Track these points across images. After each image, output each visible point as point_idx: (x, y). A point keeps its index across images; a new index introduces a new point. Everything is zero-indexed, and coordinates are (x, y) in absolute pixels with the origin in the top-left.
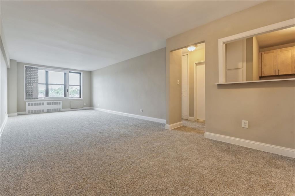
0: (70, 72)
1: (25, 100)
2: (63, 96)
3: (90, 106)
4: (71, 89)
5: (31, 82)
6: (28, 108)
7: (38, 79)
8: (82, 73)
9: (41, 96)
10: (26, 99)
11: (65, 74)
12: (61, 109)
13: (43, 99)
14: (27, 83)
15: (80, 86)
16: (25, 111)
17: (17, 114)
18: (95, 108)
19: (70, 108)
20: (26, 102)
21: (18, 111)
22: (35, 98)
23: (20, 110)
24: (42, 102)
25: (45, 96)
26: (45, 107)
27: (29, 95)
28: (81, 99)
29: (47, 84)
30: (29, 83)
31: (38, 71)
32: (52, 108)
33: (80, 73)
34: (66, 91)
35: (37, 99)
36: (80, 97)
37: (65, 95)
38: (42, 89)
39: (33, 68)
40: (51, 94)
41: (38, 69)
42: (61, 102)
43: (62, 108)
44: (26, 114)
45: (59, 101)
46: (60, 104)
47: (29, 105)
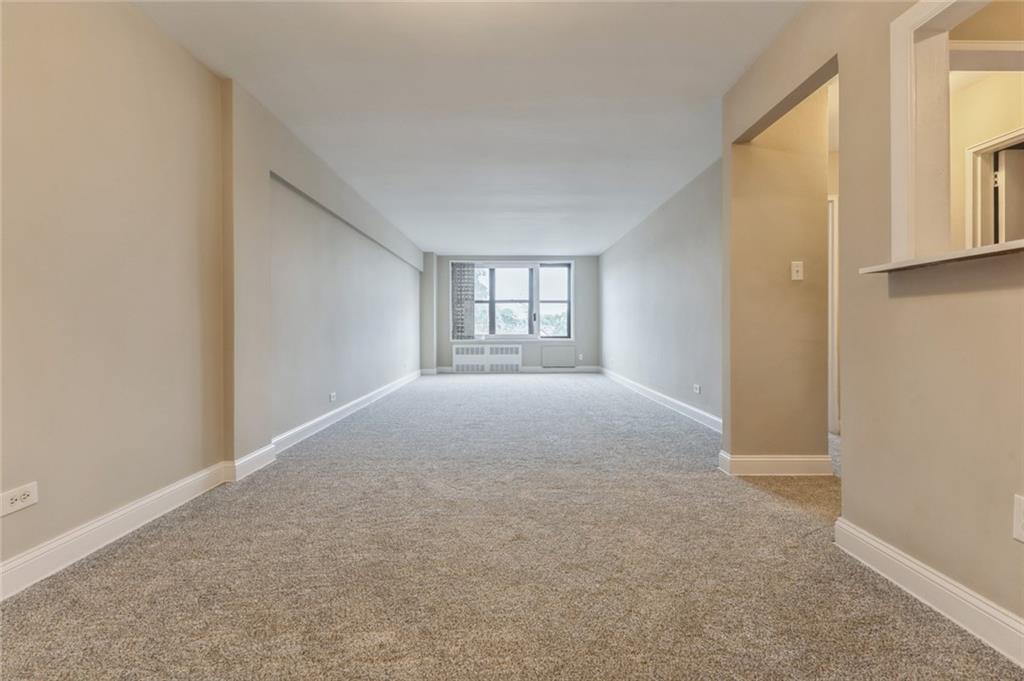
0: (541, 265)
1: (451, 340)
2: (525, 330)
3: (595, 363)
4: (544, 311)
5: (462, 297)
6: (459, 360)
7: (473, 291)
8: (572, 262)
9: (481, 329)
10: (453, 338)
11: (531, 270)
12: (521, 368)
13: (483, 338)
14: (455, 300)
15: (569, 303)
16: (451, 365)
17: (435, 370)
18: (606, 370)
19: (541, 364)
20: (452, 344)
21: (439, 363)
22: (469, 337)
23: (443, 364)
24: (480, 346)
25: (488, 333)
26: (487, 359)
27: (460, 330)
28: (572, 342)
29: (492, 303)
30: (458, 302)
31: (473, 271)
32: (499, 363)
33: (569, 265)
34: (533, 317)
35: (473, 337)
36: (569, 336)
37: (531, 331)
38: (481, 311)
39: (463, 265)
40: (502, 329)
41: (473, 265)
42: (520, 347)
43: (524, 364)
44: (452, 373)
45: (517, 346)
46: (517, 353)
47: (457, 353)
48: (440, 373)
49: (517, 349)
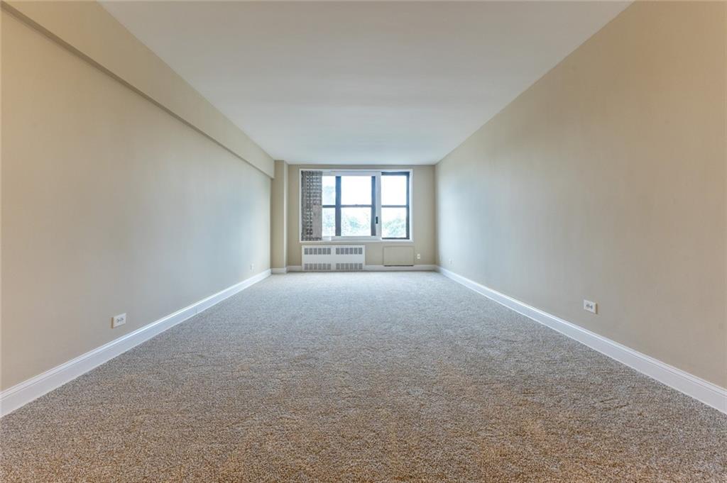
0: (383, 174)
1: (301, 241)
2: (368, 233)
3: (433, 264)
4: (386, 215)
5: (311, 201)
6: (307, 259)
7: (321, 197)
8: (411, 171)
9: (328, 232)
10: (302, 240)
11: (374, 178)
12: (364, 267)
13: (330, 239)
14: (305, 205)
15: (408, 207)
16: (301, 264)
17: (285, 269)
18: (442, 269)
19: (383, 264)
20: (301, 244)
21: (289, 263)
22: (317, 239)
23: (294, 266)
24: (327, 247)
25: (334, 235)
26: (333, 259)
27: (310, 232)
28: (409, 243)
29: (338, 207)
30: (307, 206)
31: (321, 179)
32: (344, 262)
33: (407, 174)
34: (375, 220)
35: (320, 239)
36: (408, 237)
37: (373, 233)
38: (328, 215)
39: (312, 173)
40: (347, 231)
41: (321, 174)
42: (363, 247)
43: (366, 264)
44: (301, 272)
45: (360, 246)
46: (361, 253)
47: (306, 253)
48: (290, 272)
49: (361, 249)
